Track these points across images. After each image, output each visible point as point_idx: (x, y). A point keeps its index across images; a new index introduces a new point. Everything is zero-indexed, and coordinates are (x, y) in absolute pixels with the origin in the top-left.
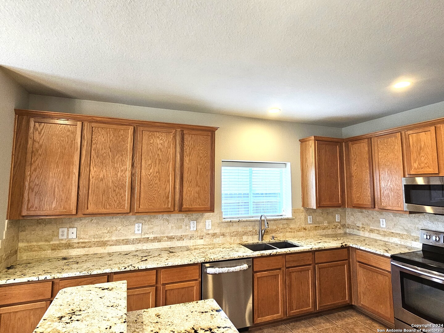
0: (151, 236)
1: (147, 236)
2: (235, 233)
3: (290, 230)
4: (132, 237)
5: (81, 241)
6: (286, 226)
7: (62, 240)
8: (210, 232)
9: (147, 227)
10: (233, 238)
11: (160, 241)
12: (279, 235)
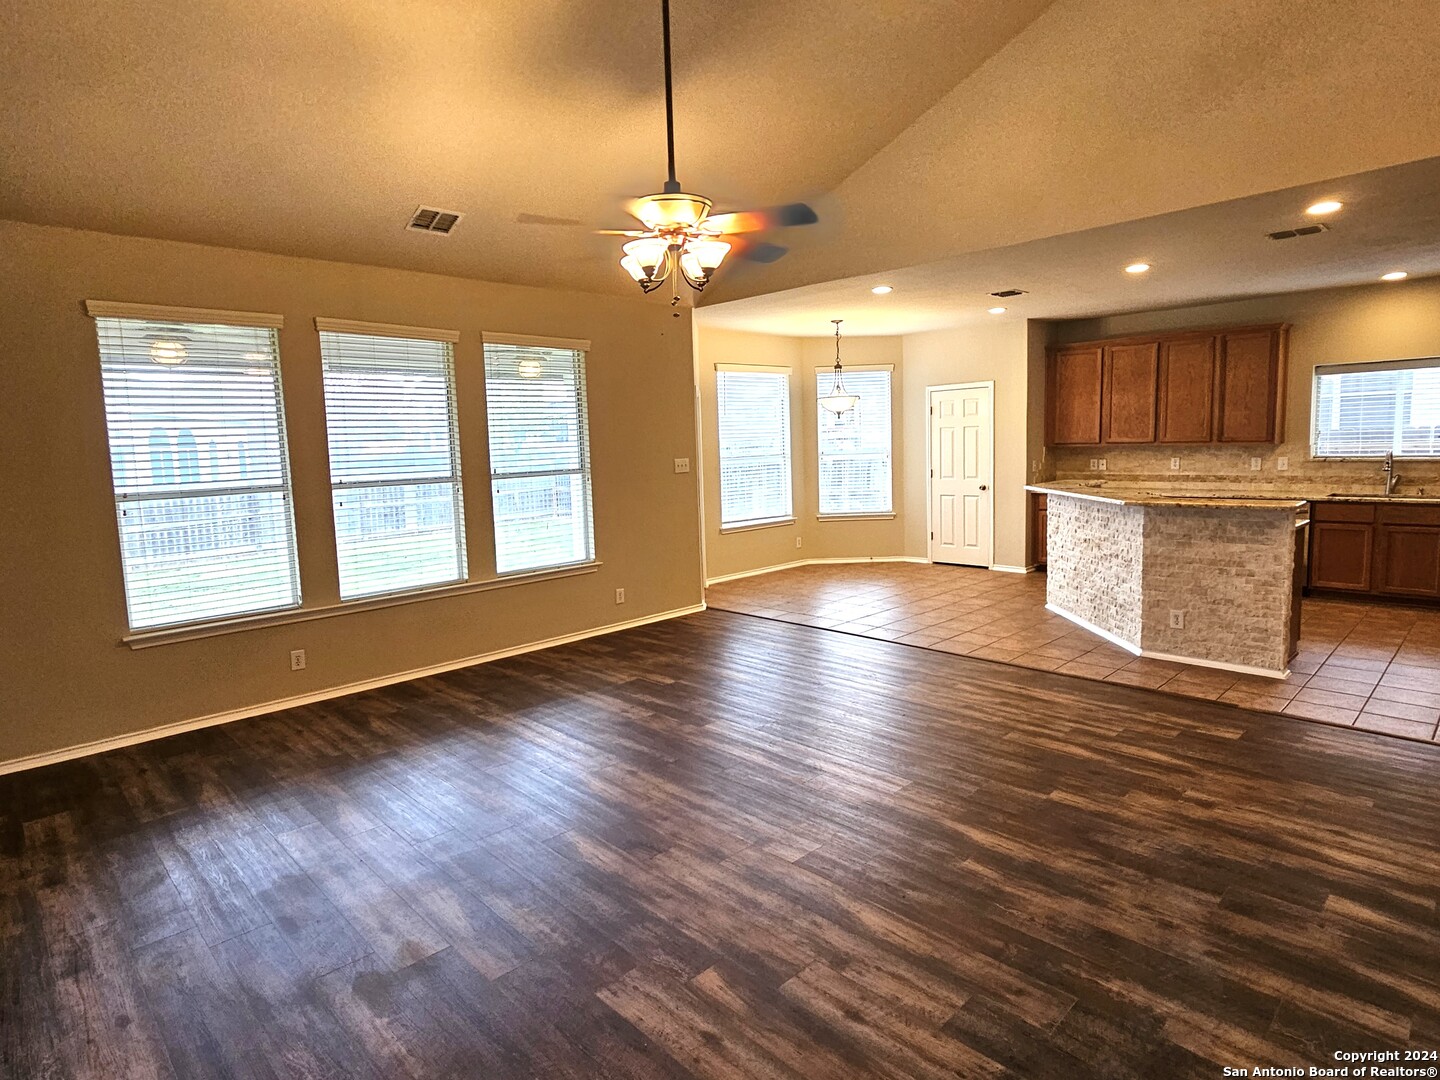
0: (1192, 474)
1: (1187, 473)
2: (1335, 479)
4: (1168, 474)
5: (1113, 473)
7: (1094, 470)
9: (1186, 462)
10: (1330, 486)
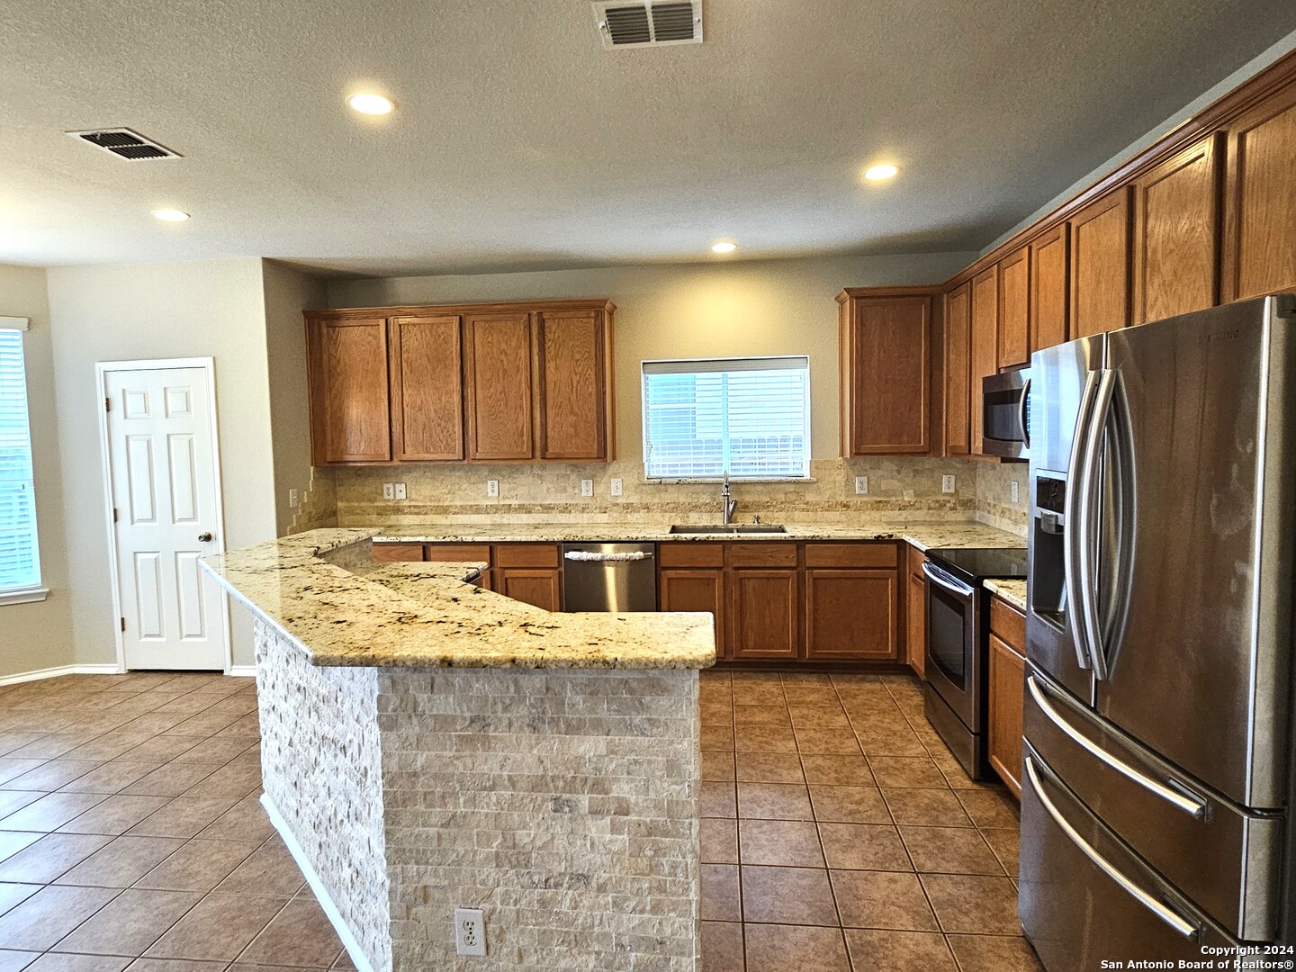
0: (515, 503)
1: (507, 502)
2: (671, 506)
3: (805, 506)
4: (485, 503)
5: (413, 503)
6: (793, 497)
7: (388, 500)
8: (620, 501)
9: (505, 487)
10: (667, 515)
11: (530, 512)
12: (776, 515)
